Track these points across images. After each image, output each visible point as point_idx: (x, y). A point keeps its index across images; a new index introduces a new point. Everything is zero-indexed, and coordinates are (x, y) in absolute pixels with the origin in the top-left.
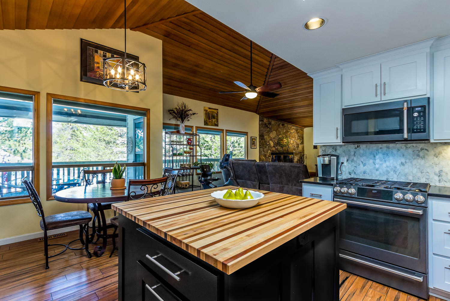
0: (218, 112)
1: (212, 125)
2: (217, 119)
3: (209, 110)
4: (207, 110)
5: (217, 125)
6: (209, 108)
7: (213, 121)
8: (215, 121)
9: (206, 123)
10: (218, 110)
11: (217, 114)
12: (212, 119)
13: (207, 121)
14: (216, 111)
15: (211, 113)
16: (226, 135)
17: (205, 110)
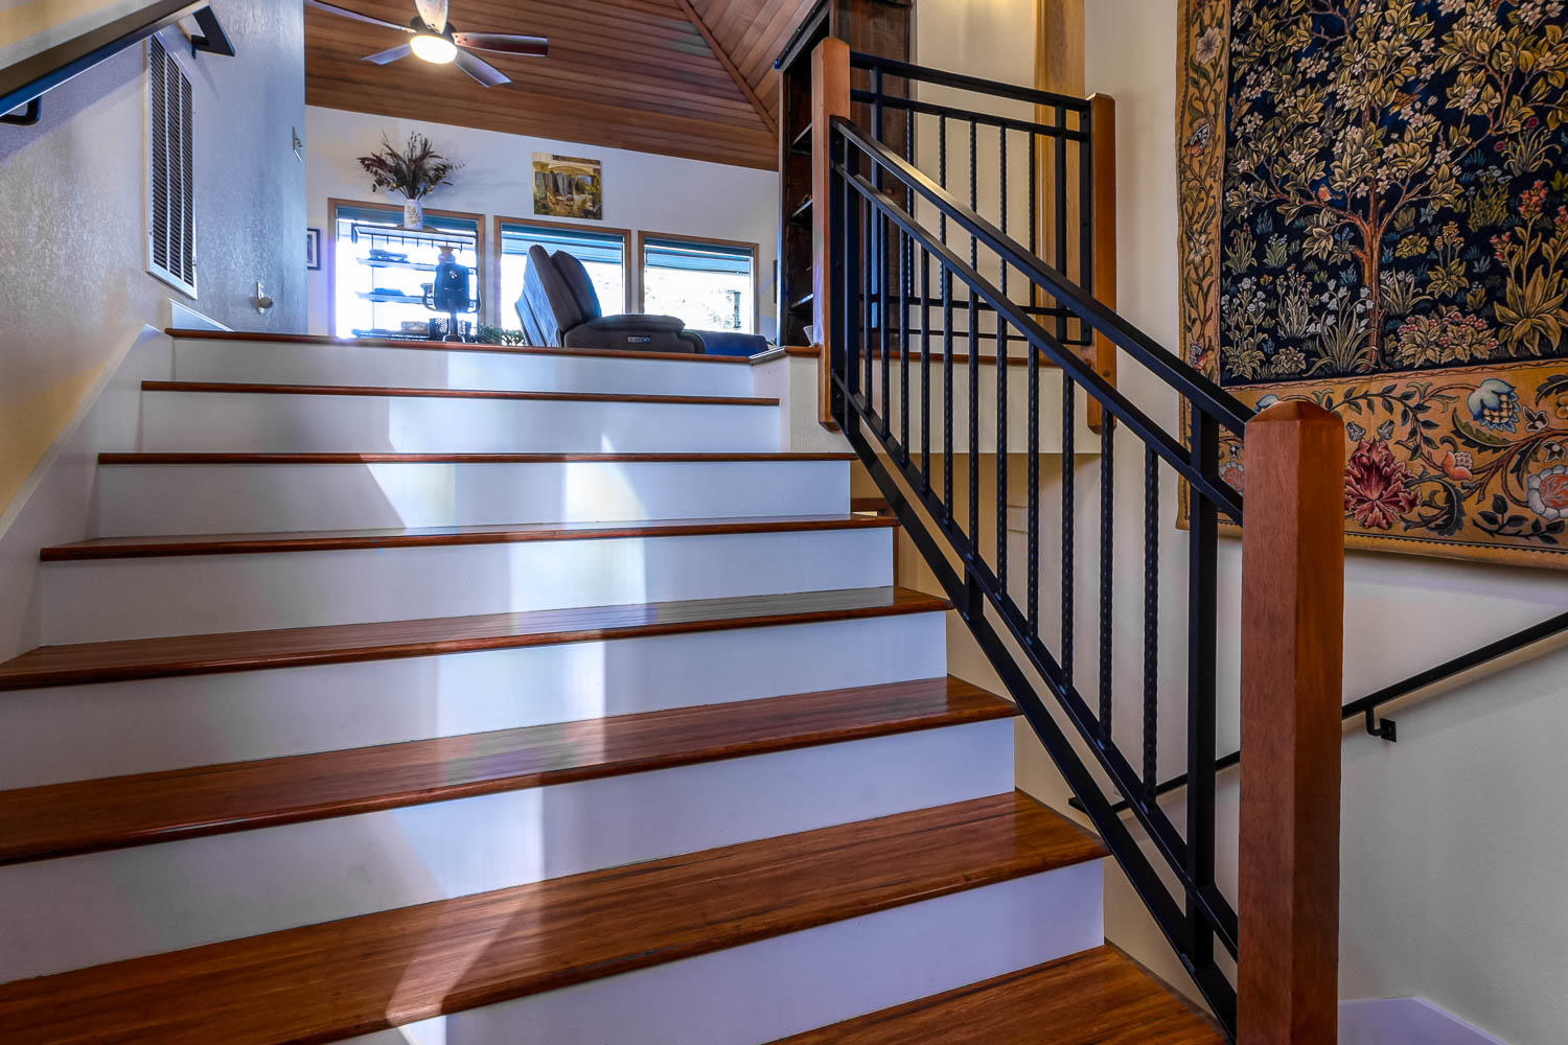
0: (598, 171)
1: (570, 214)
2: (593, 194)
3: (553, 164)
4: (547, 165)
5: (598, 215)
6: (556, 158)
7: (572, 200)
8: (584, 202)
9: (541, 207)
10: (598, 163)
11: (593, 177)
12: (571, 193)
13: (546, 198)
14: (591, 166)
15: (565, 174)
16: (641, 251)
17: (536, 164)
